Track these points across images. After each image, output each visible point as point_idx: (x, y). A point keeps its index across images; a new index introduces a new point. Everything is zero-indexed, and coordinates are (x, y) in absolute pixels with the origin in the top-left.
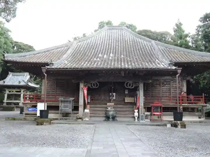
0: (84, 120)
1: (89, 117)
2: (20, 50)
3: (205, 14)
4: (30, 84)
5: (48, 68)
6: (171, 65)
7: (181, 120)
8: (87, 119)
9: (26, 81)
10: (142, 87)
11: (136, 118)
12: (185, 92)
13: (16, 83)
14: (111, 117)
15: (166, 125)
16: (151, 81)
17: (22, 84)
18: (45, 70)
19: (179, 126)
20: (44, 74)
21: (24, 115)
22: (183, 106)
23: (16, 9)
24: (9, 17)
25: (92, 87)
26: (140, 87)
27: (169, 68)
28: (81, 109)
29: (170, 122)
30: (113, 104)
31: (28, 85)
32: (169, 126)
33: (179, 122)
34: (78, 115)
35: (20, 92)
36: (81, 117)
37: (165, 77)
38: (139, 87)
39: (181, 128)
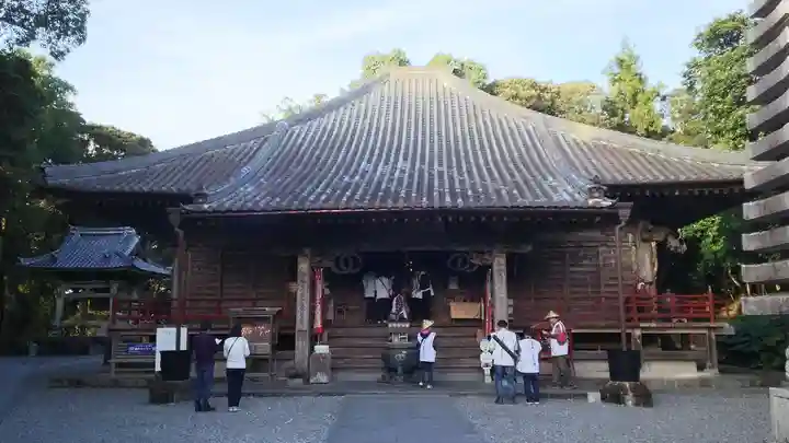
0: (312, 381)
1: (330, 371)
2: (106, 151)
3: (712, 21)
4: (140, 264)
5: (188, 212)
6: (597, 195)
7: (634, 376)
8: (323, 378)
9: (127, 253)
10: (504, 267)
11: (487, 371)
12: (651, 283)
13: (94, 263)
14: (400, 370)
15: (585, 396)
16: (529, 248)
17: (115, 263)
18: (178, 218)
19: (630, 400)
20: (177, 229)
21: (114, 369)
22: (643, 328)
23: (83, 16)
24: (62, 44)
25: (341, 270)
26: (495, 268)
27: (591, 202)
28: (301, 344)
29: (597, 384)
30: (407, 325)
31: (134, 266)
32: (594, 397)
33: (627, 384)
34: (291, 363)
35: (107, 290)
36: (300, 371)
37: (580, 234)
38: (491, 266)
39: (637, 404)
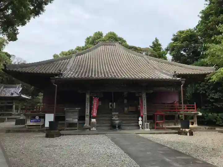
0: (91, 130)
1: (96, 127)
5: (57, 79)
6: (175, 76)
8: (94, 129)
9: (19, 92)
11: (140, 126)
12: (178, 101)
14: (117, 126)
18: (54, 81)
19: (188, 134)
20: (54, 84)
28: (87, 119)
30: (118, 113)
31: (21, 96)
35: (12, 103)
36: (88, 127)
